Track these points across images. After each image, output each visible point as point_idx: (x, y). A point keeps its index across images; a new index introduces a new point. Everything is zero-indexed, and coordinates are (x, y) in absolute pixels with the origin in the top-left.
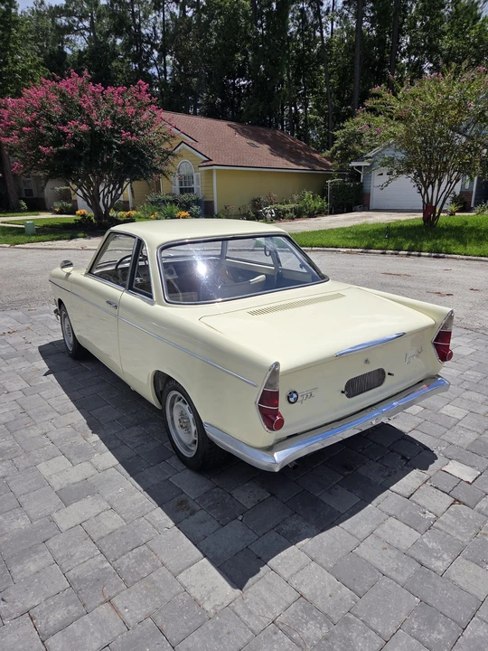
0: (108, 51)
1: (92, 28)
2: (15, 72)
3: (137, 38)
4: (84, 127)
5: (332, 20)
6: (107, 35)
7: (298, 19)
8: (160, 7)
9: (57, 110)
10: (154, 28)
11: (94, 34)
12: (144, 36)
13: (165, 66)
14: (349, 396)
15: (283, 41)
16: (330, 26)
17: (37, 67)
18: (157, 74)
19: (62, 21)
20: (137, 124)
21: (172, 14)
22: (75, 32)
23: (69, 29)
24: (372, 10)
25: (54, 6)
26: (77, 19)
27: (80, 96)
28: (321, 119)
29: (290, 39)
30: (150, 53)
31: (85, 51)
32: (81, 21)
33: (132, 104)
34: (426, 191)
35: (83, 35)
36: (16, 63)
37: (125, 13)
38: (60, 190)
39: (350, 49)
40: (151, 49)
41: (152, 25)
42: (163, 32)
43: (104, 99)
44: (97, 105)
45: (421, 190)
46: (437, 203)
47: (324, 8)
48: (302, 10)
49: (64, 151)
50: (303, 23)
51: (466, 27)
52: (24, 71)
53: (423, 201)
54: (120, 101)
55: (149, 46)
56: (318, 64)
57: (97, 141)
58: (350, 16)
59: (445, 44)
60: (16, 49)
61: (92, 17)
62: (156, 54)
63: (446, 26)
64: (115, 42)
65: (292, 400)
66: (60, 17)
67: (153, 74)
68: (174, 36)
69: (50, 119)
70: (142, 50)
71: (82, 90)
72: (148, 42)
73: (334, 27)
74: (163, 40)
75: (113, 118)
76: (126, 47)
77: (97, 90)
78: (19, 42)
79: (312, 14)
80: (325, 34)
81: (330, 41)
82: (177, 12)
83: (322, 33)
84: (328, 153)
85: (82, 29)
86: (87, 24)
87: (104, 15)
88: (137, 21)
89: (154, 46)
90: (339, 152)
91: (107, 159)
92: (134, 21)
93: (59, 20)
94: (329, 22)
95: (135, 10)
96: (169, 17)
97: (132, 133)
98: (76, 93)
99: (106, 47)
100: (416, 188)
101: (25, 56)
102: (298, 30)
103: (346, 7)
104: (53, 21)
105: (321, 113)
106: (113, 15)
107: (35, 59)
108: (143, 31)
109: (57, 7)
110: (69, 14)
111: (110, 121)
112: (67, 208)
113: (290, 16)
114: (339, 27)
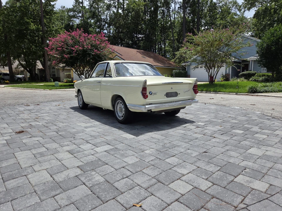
0: (88, 24)
1: (83, 16)
2: (53, 30)
3: (100, 20)
4: (81, 48)
5: (175, 14)
6: (88, 19)
7: (161, 13)
8: (109, 9)
9: (70, 42)
10: (106, 16)
11: (83, 18)
12: (102, 19)
13: (110, 30)
14: (167, 97)
15: (156, 21)
16: (174, 16)
17: (61, 29)
18: (107, 33)
19: (71, 14)
20: (100, 47)
21: (113, 12)
22: (76, 18)
23: (74, 16)
24: (189, 10)
25: (68, 8)
26: (77, 13)
27: (79, 37)
28: (171, 50)
29: (158, 20)
30: (104, 25)
31: (80, 24)
32: (78, 14)
33: (98, 41)
34: (209, 71)
35: (79, 19)
36: (53, 27)
37: (95, 11)
38: (67, 74)
39: (182, 24)
40: (105, 24)
41: (106, 15)
42: (110, 18)
43: (88, 39)
44: (85, 40)
45: (207, 71)
46: (214, 76)
47: (171, 9)
48: (163, 10)
49: (73, 56)
50: (163, 15)
51: (225, 16)
52: (56, 30)
53: (209, 75)
54: (94, 39)
55: (104, 23)
56: (169, 29)
57: (85, 53)
58: (182, 12)
59: (218, 22)
60: (54, 22)
61: (83, 12)
62: (107, 25)
63: (218, 16)
64: (91, 21)
65: (151, 94)
66: (70, 12)
67: (105, 33)
68: (114, 19)
69: (67, 45)
70: (101, 24)
71: (80, 35)
72: (103, 21)
73: (175, 16)
74: (109, 21)
75: (91, 45)
76: (95, 23)
77: (86, 35)
78: (55, 20)
79: (166, 11)
80: (172, 19)
81: (174, 21)
82: (115, 11)
83: (170, 18)
84: (173, 60)
85: (79, 16)
86: (80, 15)
87: (87, 12)
88: (100, 14)
89: (106, 23)
90: (177, 60)
91: (88, 59)
92: (99, 14)
93: (70, 13)
94: (173, 15)
95: (99, 10)
96: (112, 13)
97: (98, 50)
98: (78, 37)
99: (88, 23)
100: (206, 70)
101: (57, 25)
102: (162, 17)
103: (179, 9)
104: (68, 14)
105: (171, 47)
106: (91, 12)
107: (61, 26)
108: (102, 17)
109: (70, 9)
110: (74, 11)
111: (90, 46)
112: (69, 81)
113: (159, 12)
114: (177, 16)
